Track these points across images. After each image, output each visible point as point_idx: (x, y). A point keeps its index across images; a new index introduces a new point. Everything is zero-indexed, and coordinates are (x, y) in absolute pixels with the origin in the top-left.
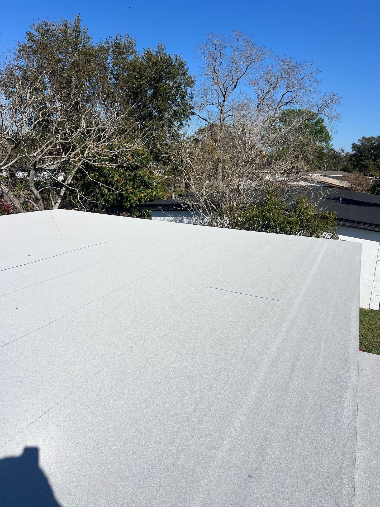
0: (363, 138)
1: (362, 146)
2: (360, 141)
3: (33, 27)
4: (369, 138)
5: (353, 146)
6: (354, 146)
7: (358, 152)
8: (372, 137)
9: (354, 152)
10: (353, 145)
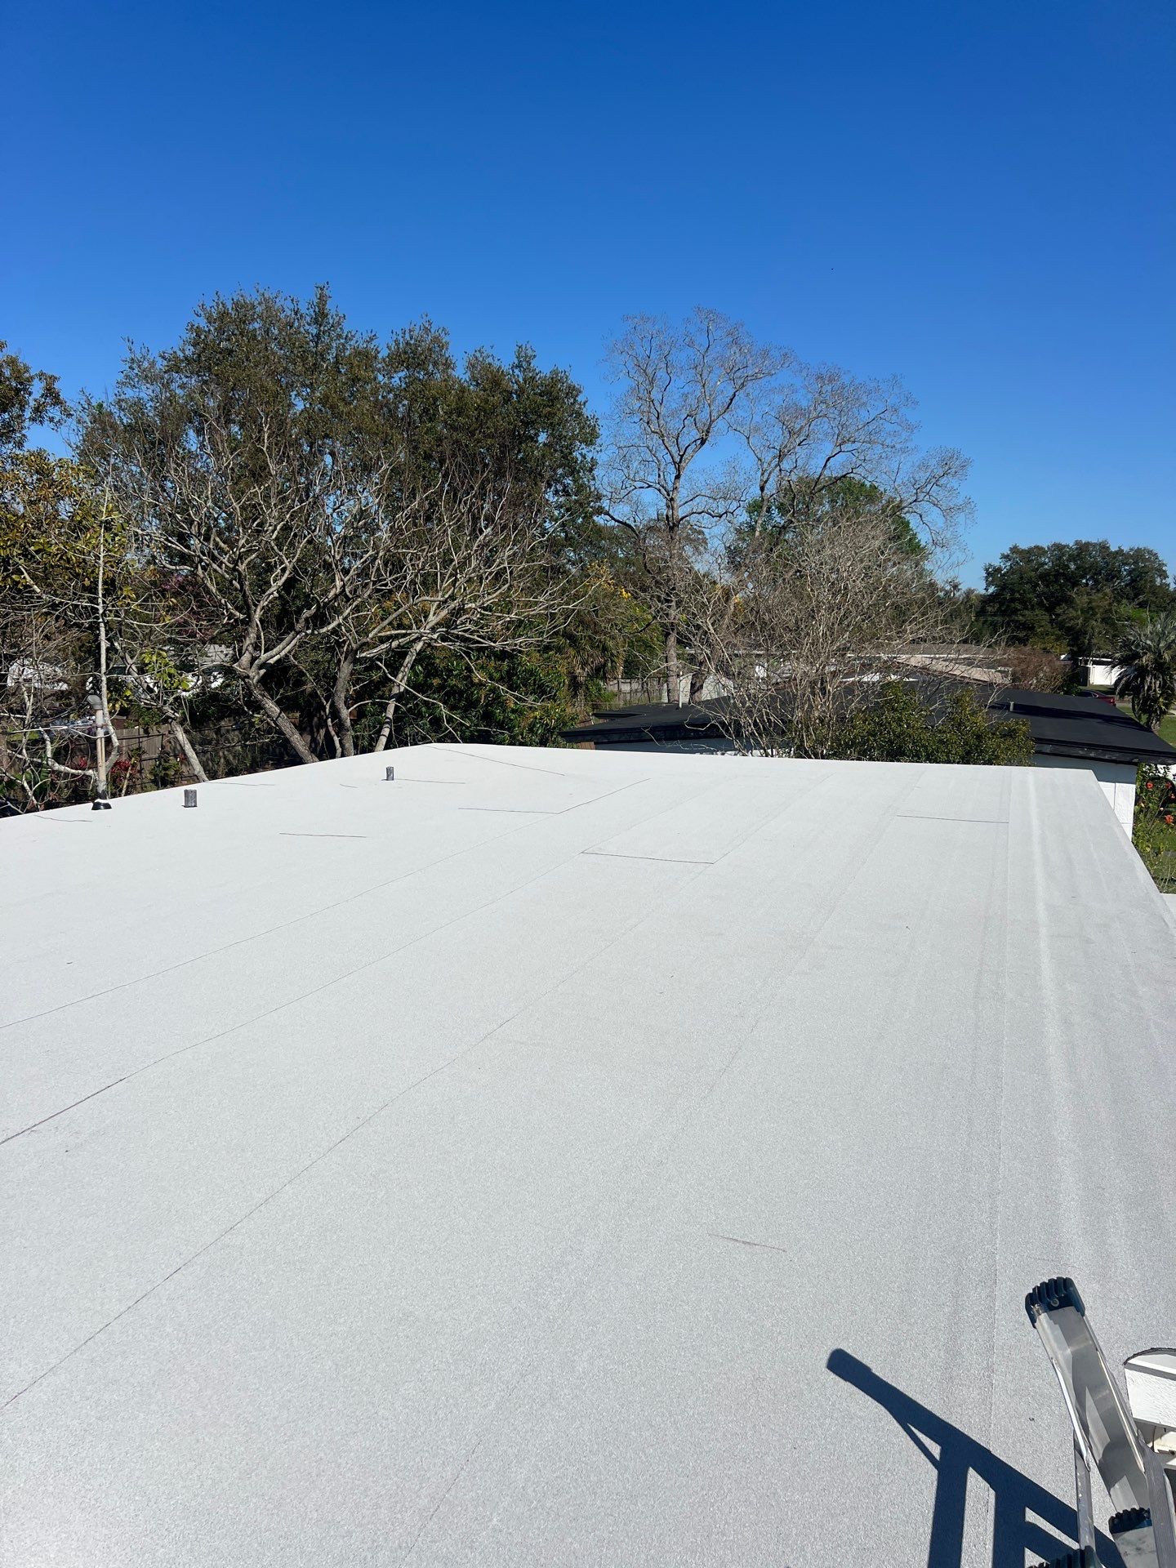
0: (1014, 550)
1: (1011, 571)
2: (1006, 557)
3: (200, 312)
4: (1030, 551)
5: (989, 574)
6: (992, 574)
7: (1002, 588)
8: (1037, 547)
9: (992, 589)
10: (987, 570)
